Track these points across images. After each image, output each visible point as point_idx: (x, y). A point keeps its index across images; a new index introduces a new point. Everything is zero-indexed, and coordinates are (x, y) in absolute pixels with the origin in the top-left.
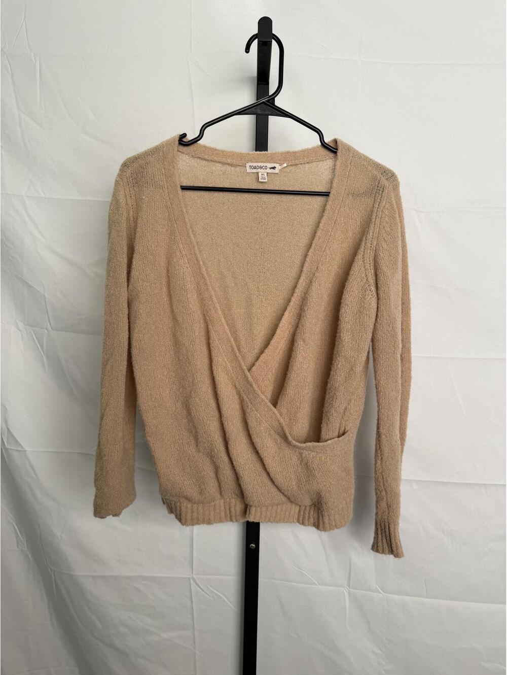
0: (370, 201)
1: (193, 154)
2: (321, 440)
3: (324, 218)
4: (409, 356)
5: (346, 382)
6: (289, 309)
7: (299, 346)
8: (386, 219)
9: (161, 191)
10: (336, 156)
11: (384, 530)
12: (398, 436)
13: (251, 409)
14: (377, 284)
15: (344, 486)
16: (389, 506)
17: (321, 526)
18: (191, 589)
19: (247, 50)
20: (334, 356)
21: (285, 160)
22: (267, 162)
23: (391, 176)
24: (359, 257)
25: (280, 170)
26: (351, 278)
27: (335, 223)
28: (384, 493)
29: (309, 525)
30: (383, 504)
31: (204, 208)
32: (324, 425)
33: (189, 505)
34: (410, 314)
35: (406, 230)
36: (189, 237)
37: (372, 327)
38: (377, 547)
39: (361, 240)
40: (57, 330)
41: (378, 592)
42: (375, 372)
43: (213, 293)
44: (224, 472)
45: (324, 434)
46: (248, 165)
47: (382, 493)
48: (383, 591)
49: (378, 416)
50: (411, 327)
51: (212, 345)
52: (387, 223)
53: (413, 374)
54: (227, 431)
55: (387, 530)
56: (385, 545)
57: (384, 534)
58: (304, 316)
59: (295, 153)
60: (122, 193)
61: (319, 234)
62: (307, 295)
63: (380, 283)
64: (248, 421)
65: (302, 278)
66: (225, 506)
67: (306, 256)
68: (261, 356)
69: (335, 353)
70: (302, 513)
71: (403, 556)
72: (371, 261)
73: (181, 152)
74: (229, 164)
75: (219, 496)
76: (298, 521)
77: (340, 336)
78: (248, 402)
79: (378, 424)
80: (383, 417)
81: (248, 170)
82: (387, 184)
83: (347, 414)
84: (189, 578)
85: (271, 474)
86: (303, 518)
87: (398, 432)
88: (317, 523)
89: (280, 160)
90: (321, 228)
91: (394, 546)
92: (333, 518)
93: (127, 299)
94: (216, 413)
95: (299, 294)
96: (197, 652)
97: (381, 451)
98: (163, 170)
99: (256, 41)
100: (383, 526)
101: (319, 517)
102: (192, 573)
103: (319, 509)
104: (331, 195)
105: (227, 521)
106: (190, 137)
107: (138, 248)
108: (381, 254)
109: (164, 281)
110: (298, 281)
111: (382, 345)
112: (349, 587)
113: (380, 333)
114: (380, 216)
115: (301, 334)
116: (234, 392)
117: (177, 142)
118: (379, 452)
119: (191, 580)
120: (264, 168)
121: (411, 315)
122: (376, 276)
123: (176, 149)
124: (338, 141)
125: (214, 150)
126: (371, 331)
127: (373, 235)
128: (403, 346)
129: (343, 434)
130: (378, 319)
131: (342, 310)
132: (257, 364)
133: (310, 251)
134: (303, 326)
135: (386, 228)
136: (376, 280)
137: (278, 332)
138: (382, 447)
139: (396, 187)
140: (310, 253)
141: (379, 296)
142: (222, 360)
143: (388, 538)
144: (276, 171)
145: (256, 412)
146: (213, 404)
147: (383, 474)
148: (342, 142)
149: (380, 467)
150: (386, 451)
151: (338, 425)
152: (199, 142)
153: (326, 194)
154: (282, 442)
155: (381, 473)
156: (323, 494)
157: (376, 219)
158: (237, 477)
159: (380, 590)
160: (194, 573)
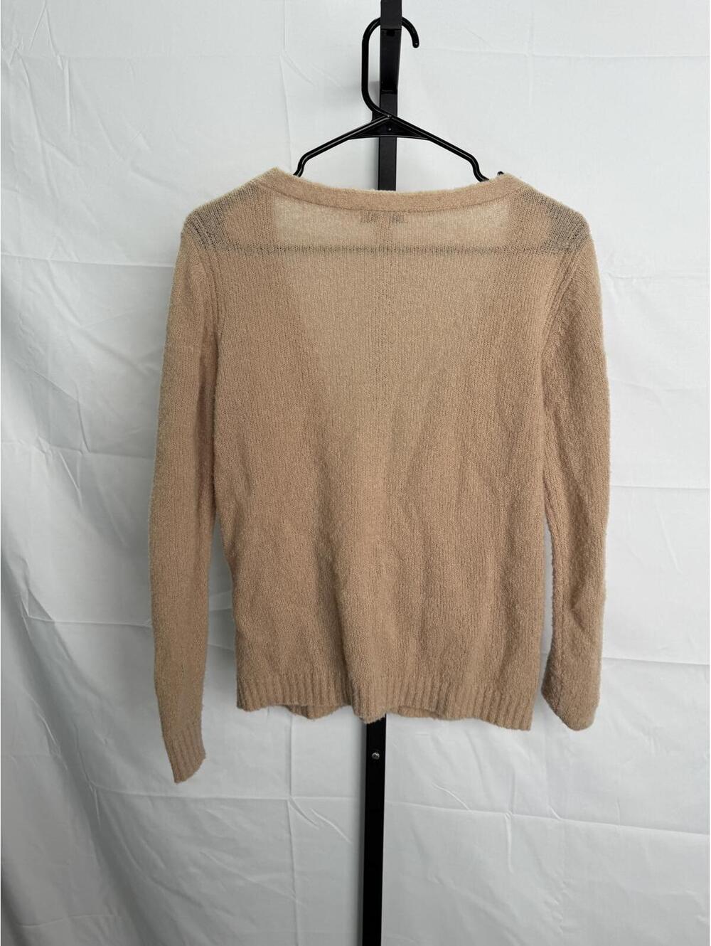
18: (288, 817)
40: (95, 451)
41: (552, 816)
48: (560, 816)
84: (286, 801)
96: (298, 902)
102: (290, 793)
112: (512, 811)
119: (289, 803)
159: (555, 813)
160: (293, 794)
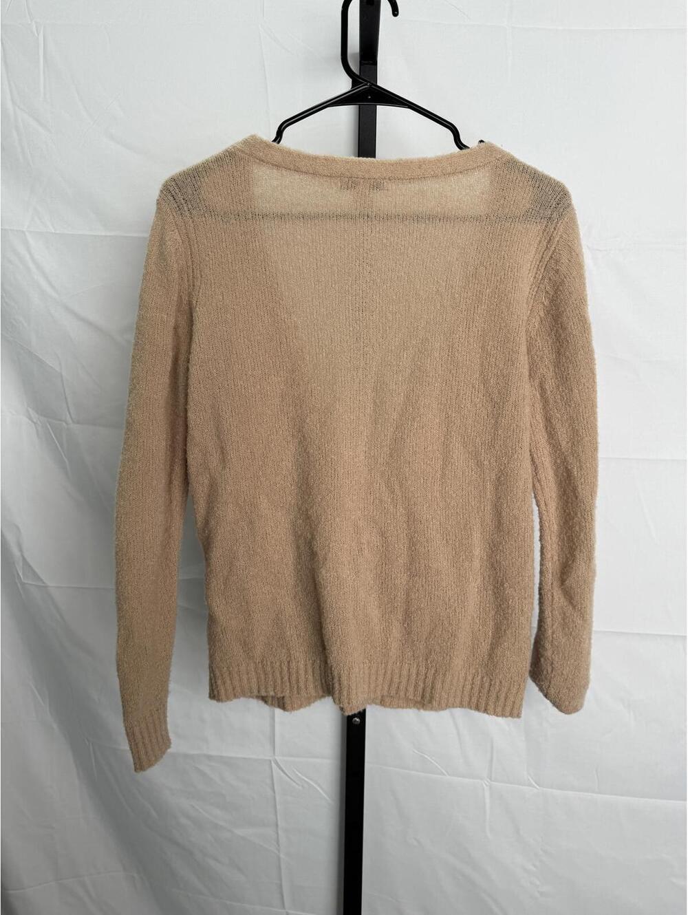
18: (272, 776)
40: (78, 423)
41: (530, 785)
48: (538, 785)
84: (270, 761)
96: (282, 856)
102: (274, 752)
112: (490, 779)
119: (272, 762)
159: (533, 783)
160: (276, 754)
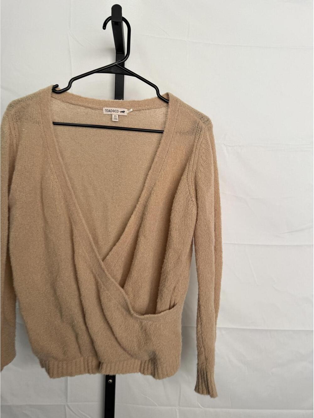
0: (192, 137)
1: (64, 100)
2: (156, 312)
3: (160, 149)
4: (221, 248)
5: (174, 268)
6: (134, 213)
7: (141, 241)
8: (203, 150)
9: (38, 125)
10: (168, 105)
11: (203, 377)
12: (213, 306)
13: (104, 289)
14: (197, 196)
15: (173, 345)
16: (206, 359)
17: (156, 375)
18: (66, 412)
19: (104, 27)
20: (167, 248)
21: (132, 106)
22: (119, 108)
23: (207, 121)
24: (184, 177)
25: (128, 113)
26: (179, 192)
27: (167, 153)
28: (203, 349)
29: (147, 374)
30: (203, 357)
31: (71, 138)
32: (159, 300)
33: (56, 363)
34: (220, 218)
35: (218, 159)
36: (58, 159)
37: (193, 227)
38: (199, 389)
39: (186, 165)
41: (199, 407)
42: (196, 260)
43: (76, 201)
44: (82, 337)
45: (159, 307)
46: (104, 109)
47: (202, 349)
48: (203, 407)
49: (199, 292)
50: (221, 226)
51: (74, 240)
52: (204, 154)
53: (224, 260)
54: (84, 307)
55: (205, 377)
56: (204, 388)
57: (203, 379)
58: (144, 219)
59: (139, 102)
60: (7, 127)
61: (156, 160)
62: (147, 203)
63: (199, 195)
64: (101, 298)
65: (144, 191)
66: (84, 362)
67: (147, 175)
68: (114, 248)
69: (167, 246)
70: (143, 365)
71: (217, 396)
72: (193, 180)
73: (54, 98)
74: (90, 108)
75: (79, 354)
76: (140, 371)
77: (171, 233)
78: (102, 283)
79: (199, 298)
80: (202, 293)
81: (105, 112)
82: (204, 126)
83: (176, 290)
84: (65, 405)
85: (118, 339)
86: (144, 369)
87: (213, 304)
88: (153, 373)
89: (128, 106)
90: (158, 155)
91: (210, 388)
92: (165, 369)
93: (7, 205)
94: (76, 293)
95: (142, 202)
97: (201, 318)
98: (40, 110)
99: (110, 22)
100: (202, 373)
101: (154, 369)
102: (67, 401)
103: (154, 363)
104: (164, 133)
105: (85, 373)
106: (61, 87)
107: (18, 167)
108: (200, 176)
109: (38, 192)
110: (141, 193)
111: (200, 240)
112: (179, 406)
113: (199, 233)
114: (199, 149)
115: (143, 232)
116: (92, 276)
117: (51, 91)
118: (199, 319)
120: (116, 111)
121: (222, 218)
122: (196, 190)
123: (50, 95)
124: (169, 94)
125: (79, 98)
126: (193, 230)
127: (194, 162)
128: (216, 240)
129: (173, 306)
130: (198, 222)
131: (173, 215)
132: (110, 254)
133: (150, 172)
134: (144, 226)
135: (203, 157)
136: (196, 194)
137: (126, 230)
138: (201, 316)
139: (210, 128)
140: (150, 173)
141: (198, 205)
142: (82, 251)
143: (206, 382)
144: (125, 114)
145: (107, 292)
146: (74, 286)
147: (202, 335)
148: (172, 95)
149: (200, 330)
150: (204, 318)
151: (169, 300)
152: (68, 91)
153: (161, 132)
154: (127, 314)
155: (201, 334)
156: (157, 353)
157: (196, 150)
158: (92, 342)
159: (200, 406)
160: (68, 401)
